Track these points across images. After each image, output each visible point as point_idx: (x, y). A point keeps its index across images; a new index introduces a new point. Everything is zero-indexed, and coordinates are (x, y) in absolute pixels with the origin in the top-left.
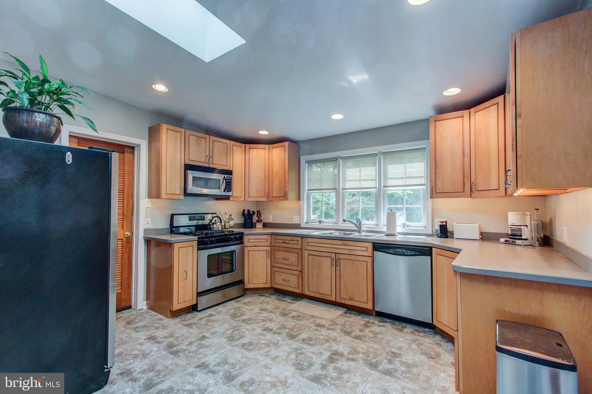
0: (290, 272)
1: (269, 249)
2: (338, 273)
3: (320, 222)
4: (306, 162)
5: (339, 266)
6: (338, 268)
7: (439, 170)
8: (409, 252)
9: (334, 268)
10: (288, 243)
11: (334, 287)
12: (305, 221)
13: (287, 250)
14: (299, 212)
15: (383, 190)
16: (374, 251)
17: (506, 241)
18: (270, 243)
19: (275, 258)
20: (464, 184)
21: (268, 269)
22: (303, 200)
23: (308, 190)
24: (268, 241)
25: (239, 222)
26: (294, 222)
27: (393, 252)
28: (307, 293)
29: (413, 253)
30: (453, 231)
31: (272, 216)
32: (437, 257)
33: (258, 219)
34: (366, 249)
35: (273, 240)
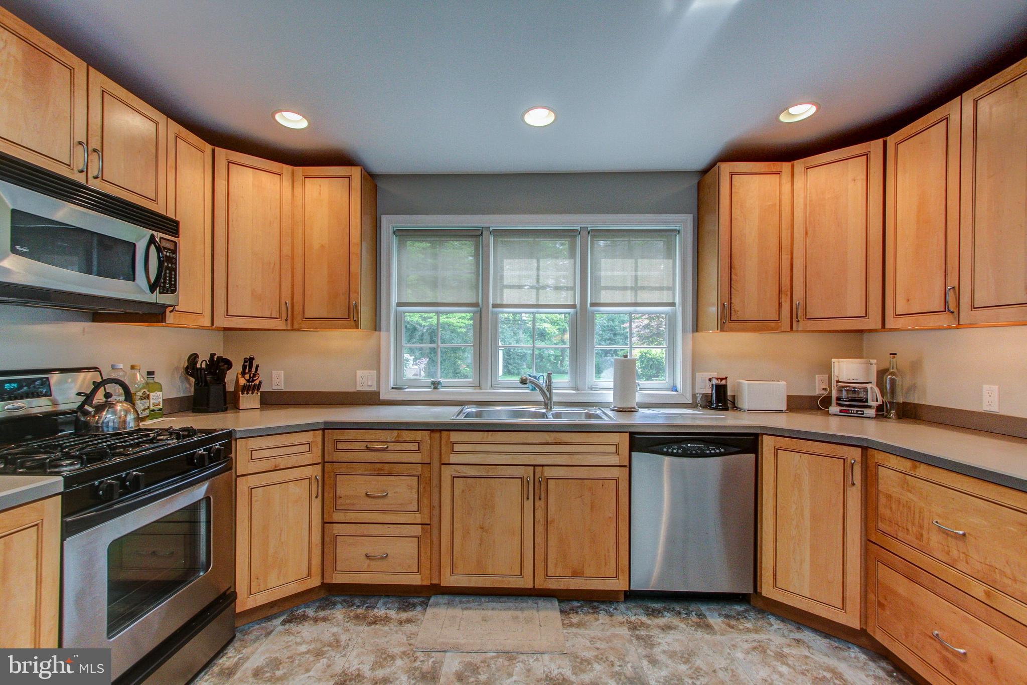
0: (393, 530)
1: (316, 471)
2: (540, 515)
3: (436, 385)
4: (394, 232)
5: (543, 497)
6: (540, 504)
7: (736, 275)
8: (712, 449)
9: (528, 505)
10: (385, 450)
11: (528, 552)
12: (392, 385)
13: (381, 469)
14: (376, 362)
15: (590, 312)
16: (633, 454)
17: (841, 411)
18: (320, 453)
19: (335, 497)
20: (780, 304)
21: (313, 531)
22: (388, 330)
23: (399, 304)
24: (314, 449)
25: (181, 395)
26: (359, 388)
27: (680, 451)
28: (449, 580)
29: (722, 450)
31: (283, 372)
32: (776, 455)
33: (248, 381)
34: (613, 449)
35: (329, 446)
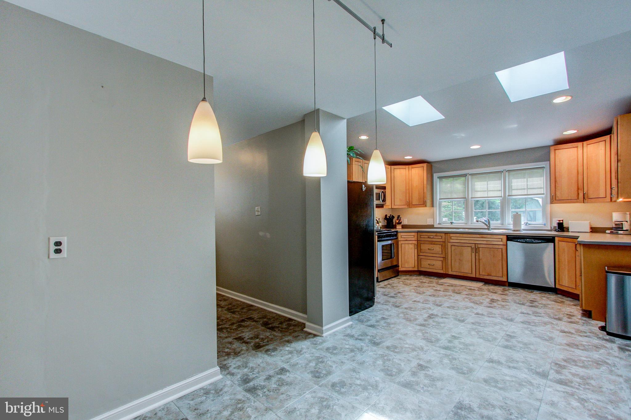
0: (435, 258)
1: (416, 242)
2: (477, 257)
3: (452, 223)
4: (438, 178)
5: (478, 252)
6: (477, 254)
7: (558, 184)
8: (537, 241)
9: (474, 254)
10: (433, 238)
11: (474, 267)
12: (438, 223)
13: (432, 243)
14: (433, 216)
15: (508, 198)
16: (508, 242)
17: (611, 232)
18: (416, 238)
19: (421, 249)
20: (578, 194)
21: (415, 257)
22: (436, 207)
23: (440, 199)
24: (415, 237)
25: (383, 225)
26: (428, 224)
27: (524, 241)
28: (450, 273)
29: (540, 242)
30: (568, 227)
31: (407, 220)
32: (558, 243)
33: (399, 221)
34: (500, 240)
35: (419, 236)
